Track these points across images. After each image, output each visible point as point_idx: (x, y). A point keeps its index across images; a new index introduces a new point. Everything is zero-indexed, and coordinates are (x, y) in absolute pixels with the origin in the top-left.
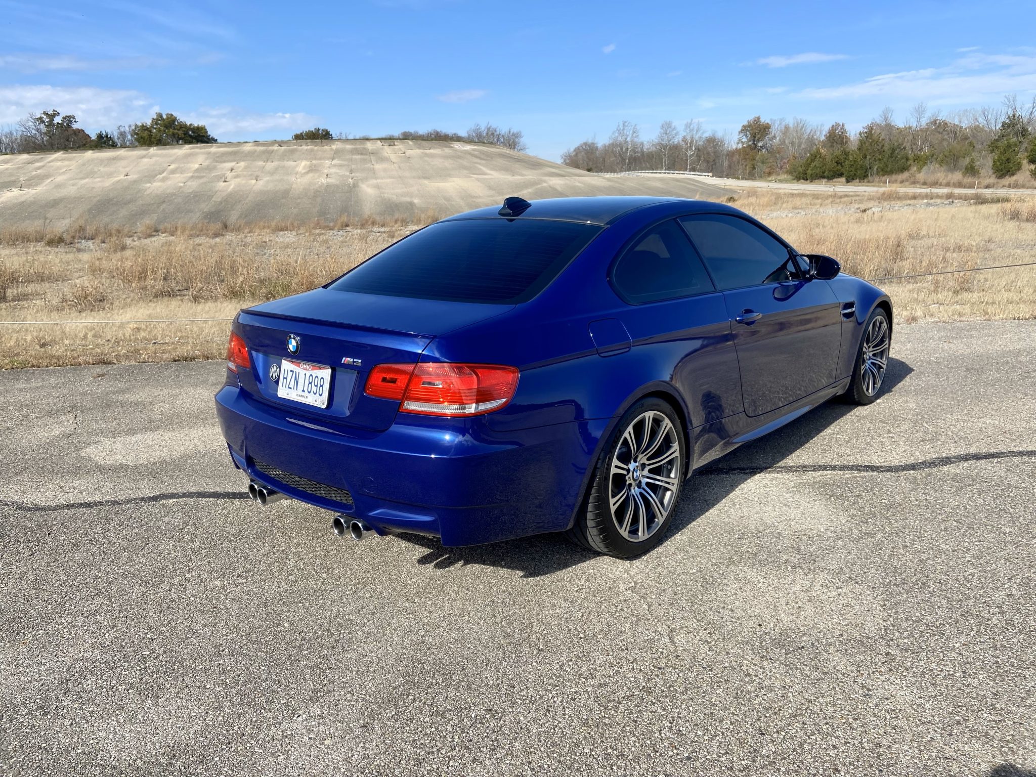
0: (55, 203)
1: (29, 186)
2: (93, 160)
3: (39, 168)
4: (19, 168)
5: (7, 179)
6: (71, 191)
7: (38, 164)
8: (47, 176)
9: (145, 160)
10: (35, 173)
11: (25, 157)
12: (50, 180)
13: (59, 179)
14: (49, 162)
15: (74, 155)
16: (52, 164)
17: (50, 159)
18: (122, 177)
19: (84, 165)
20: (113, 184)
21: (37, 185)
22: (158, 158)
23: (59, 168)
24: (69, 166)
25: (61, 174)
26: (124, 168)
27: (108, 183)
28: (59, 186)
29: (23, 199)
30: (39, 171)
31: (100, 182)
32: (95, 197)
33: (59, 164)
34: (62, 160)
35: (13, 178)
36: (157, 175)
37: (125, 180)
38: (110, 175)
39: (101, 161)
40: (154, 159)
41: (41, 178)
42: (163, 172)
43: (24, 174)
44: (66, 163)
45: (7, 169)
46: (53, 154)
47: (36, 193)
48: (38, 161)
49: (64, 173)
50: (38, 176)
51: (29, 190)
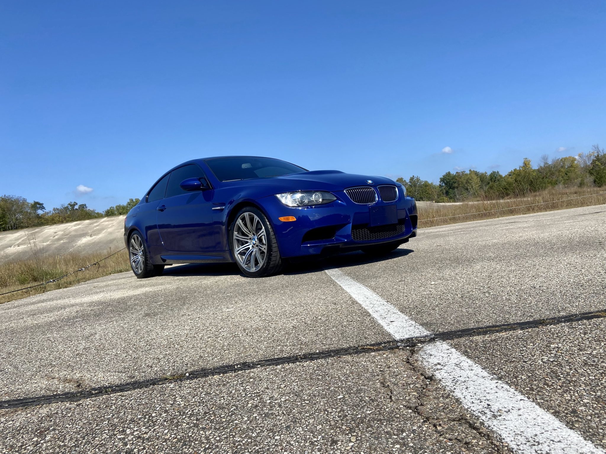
0: (111, 241)
1: (95, 235)
3: (97, 226)
4: (86, 227)
5: (82, 233)
6: (118, 235)
7: (95, 224)
8: (103, 229)
10: (95, 228)
11: (87, 221)
12: (105, 231)
13: (110, 230)
14: (101, 223)
17: (101, 221)
21: (99, 234)
24: (113, 223)
25: (109, 228)
28: (110, 233)
29: (93, 241)
30: (97, 227)
33: (107, 223)
34: (108, 221)
35: (85, 232)
41: (99, 231)
43: (90, 229)
44: (110, 222)
45: (80, 228)
47: (100, 238)
48: (95, 223)
49: (111, 227)
50: (98, 230)
51: (95, 237)
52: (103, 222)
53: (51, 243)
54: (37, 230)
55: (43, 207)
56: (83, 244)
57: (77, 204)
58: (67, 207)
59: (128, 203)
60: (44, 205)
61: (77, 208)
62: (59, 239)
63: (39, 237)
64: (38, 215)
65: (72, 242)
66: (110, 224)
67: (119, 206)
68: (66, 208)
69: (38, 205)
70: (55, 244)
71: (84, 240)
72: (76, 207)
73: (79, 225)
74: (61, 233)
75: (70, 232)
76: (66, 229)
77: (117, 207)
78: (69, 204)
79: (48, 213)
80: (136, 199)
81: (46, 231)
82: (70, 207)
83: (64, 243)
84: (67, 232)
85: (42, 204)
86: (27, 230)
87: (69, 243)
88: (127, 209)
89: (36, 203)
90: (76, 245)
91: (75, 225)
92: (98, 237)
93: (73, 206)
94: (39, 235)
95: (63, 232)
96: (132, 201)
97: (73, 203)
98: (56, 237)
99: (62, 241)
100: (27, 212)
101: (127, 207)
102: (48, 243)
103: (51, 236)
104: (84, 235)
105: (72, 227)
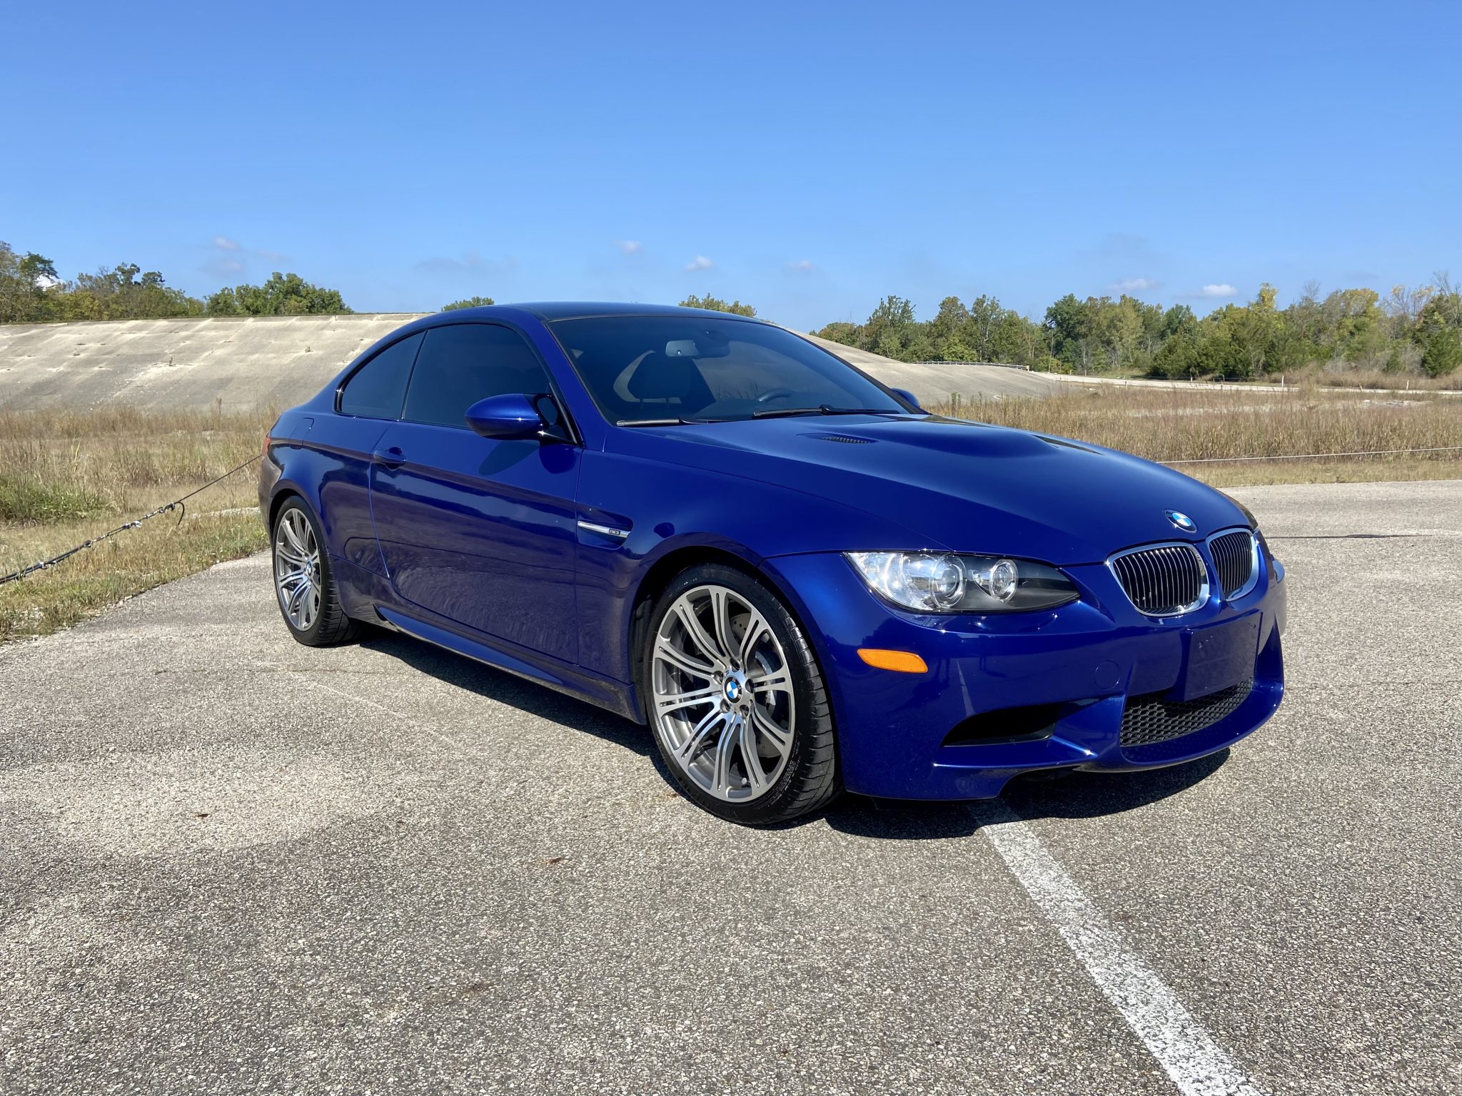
0: (223, 383)
1: (181, 361)
2: (257, 330)
3: (187, 338)
4: (158, 338)
5: (147, 351)
6: (240, 368)
7: (183, 334)
8: (202, 349)
9: (328, 333)
10: (182, 344)
11: (162, 323)
12: (206, 354)
13: (219, 353)
14: (199, 331)
15: (230, 323)
16: (203, 333)
17: (197, 328)
18: (303, 353)
19: (247, 336)
20: (293, 361)
21: (191, 359)
22: (344, 330)
23: (217, 339)
24: (228, 336)
25: (219, 347)
26: (303, 341)
27: (287, 359)
28: (221, 362)
29: (176, 377)
30: (188, 342)
31: (275, 358)
32: (274, 377)
33: (213, 333)
34: (216, 328)
35: (155, 351)
36: (349, 352)
37: (307, 357)
38: (286, 350)
39: (270, 333)
40: (339, 331)
41: (193, 353)
42: (356, 348)
43: (169, 345)
44: (222, 333)
45: (143, 338)
46: (199, 321)
47: (193, 369)
48: (182, 329)
49: (223, 346)
50: (188, 348)
51: (182, 366)
52: (201, 330)
53: (69, 370)
54: (33, 331)
55: (52, 269)
56: (150, 381)
57: (138, 270)
58: (115, 275)
59: (269, 282)
60: (53, 265)
61: (140, 281)
62: (89, 362)
63: (38, 350)
64: (39, 288)
65: (122, 372)
66: (222, 337)
67: (246, 289)
68: (112, 279)
69: (36, 264)
70: (80, 374)
71: (155, 372)
72: (137, 278)
73: (140, 329)
74: (94, 346)
75: (118, 347)
76: (108, 336)
77: (239, 289)
78: (119, 269)
79: (65, 286)
80: (288, 275)
81: (57, 336)
82: (121, 277)
83: (101, 373)
84: (111, 345)
85: (49, 262)
86: (8, 329)
87: (114, 373)
88: (265, 299)
89: (35, 259)
90: (131, 382)
91: (131, 330)
92: (190, 368)
93: (129, 273)
94: (40, 345)
95: (99, 345)
96: (280, 278)
97: (128, 267)
98: (82, 355)
99: (96, 369)
100: (12, 279)
101: (266, 293)
102: (61, 369)
103: (69, 352)
104: (153, 358)
105: (125, 332)
